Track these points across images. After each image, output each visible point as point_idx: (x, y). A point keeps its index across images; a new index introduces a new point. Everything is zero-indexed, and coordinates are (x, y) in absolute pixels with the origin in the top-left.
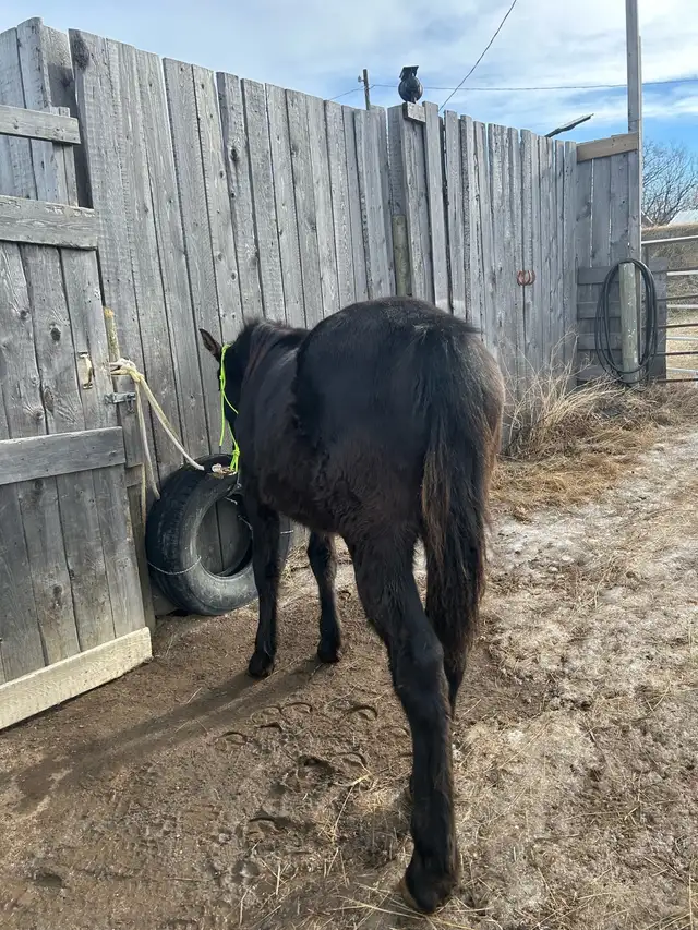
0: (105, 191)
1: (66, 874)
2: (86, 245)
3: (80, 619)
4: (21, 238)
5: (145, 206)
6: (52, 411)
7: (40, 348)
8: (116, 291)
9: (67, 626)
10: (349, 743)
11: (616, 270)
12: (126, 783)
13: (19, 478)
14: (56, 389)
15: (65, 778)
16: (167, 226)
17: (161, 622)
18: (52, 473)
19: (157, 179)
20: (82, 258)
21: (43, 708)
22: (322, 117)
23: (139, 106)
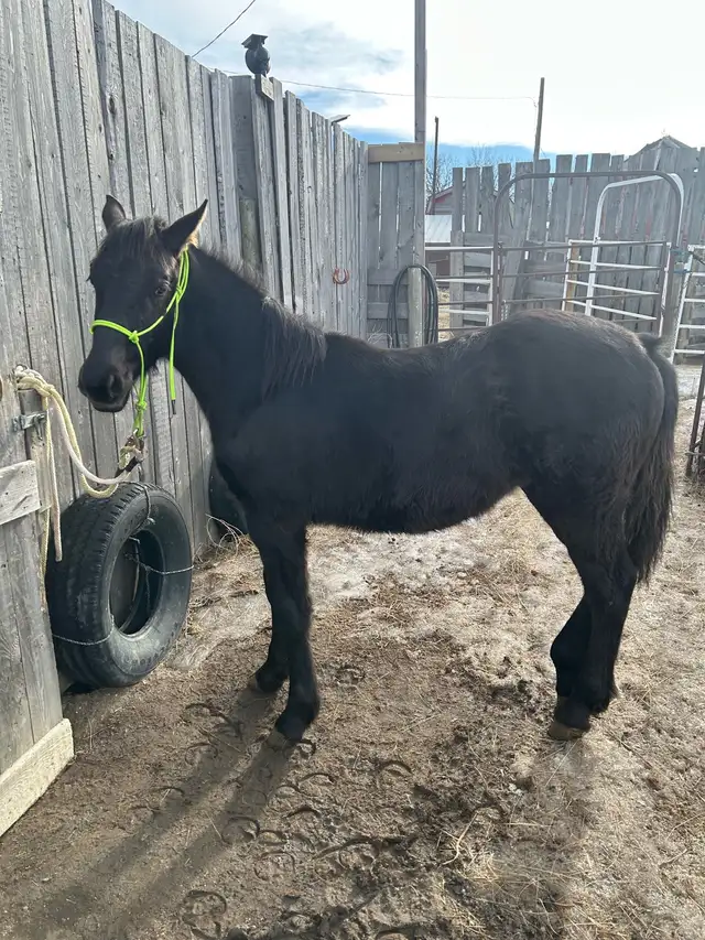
5: (28, 161)
11: (405, 273)
16: (50, 188)
19: (39, 124)
22: (184, 76)
23: (20, 22)
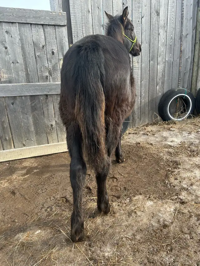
0: (74, 6)
1: (17, 193)
2: (63, 24)
3: (58, 134)
4: (42, 23)
5: (89, 10)
6: (51, 76)
7: (48, 57)
9: (54, 135)
12: (46, 178)
13: (41, 94)
14: (53, 69)
15: (37, 172)
16: (97, 17)
18: (50, 93)
20: (62, 28)
21: (46, 154)
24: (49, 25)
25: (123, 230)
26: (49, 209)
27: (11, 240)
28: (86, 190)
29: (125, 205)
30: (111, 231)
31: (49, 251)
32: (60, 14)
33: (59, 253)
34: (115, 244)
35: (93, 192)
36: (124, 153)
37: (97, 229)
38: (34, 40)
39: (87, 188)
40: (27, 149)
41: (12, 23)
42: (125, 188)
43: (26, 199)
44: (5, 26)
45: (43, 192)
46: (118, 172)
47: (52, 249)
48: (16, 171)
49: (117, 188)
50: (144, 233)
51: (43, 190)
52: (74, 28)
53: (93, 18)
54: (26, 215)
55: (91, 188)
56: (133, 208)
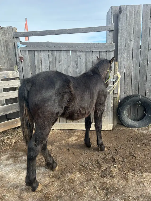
0: (121, 38)
2: (112, 50)
4: (99, 50)
5: (131, 40)
8: (121, 59)
10: (123, 160)
16: (136, 43)
17: (118, 125)
20: (111, 53)
23: (133, 18)
24: (103, 51)
25: (131, 192)
26: (86, 165)
27: (64, 176)
28: (112, 159)
29: (137, 176)
30: (122, 189)
31: (82, 188)
32: (111, 44)
33: (88, 191)
34: (123, 198)
35: (116, 162)
36: (146, 140)
37: (113, 185)
38: (93, 60)
39: (113, 158)
40: (79, 124)
41: (82, 51)
42: (140, 165)
43: (74, 155)
44: (78, 53)
45: (85, 154)
46: (138, 153)
47: (85, 188)
48: (72, 137)
49: (134, 163)
50: (145, 198)
51: (85, 152)
52: (119, 51)
53: (134, 44)
54: (74, 164)
55: (116, 159)
56: (142, 180)
